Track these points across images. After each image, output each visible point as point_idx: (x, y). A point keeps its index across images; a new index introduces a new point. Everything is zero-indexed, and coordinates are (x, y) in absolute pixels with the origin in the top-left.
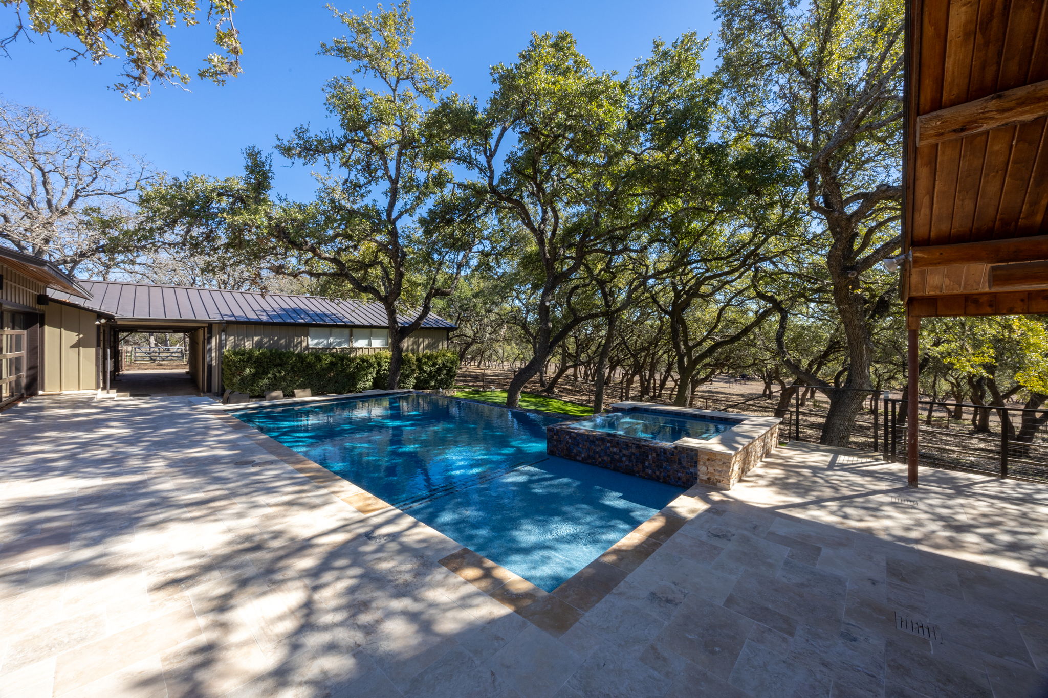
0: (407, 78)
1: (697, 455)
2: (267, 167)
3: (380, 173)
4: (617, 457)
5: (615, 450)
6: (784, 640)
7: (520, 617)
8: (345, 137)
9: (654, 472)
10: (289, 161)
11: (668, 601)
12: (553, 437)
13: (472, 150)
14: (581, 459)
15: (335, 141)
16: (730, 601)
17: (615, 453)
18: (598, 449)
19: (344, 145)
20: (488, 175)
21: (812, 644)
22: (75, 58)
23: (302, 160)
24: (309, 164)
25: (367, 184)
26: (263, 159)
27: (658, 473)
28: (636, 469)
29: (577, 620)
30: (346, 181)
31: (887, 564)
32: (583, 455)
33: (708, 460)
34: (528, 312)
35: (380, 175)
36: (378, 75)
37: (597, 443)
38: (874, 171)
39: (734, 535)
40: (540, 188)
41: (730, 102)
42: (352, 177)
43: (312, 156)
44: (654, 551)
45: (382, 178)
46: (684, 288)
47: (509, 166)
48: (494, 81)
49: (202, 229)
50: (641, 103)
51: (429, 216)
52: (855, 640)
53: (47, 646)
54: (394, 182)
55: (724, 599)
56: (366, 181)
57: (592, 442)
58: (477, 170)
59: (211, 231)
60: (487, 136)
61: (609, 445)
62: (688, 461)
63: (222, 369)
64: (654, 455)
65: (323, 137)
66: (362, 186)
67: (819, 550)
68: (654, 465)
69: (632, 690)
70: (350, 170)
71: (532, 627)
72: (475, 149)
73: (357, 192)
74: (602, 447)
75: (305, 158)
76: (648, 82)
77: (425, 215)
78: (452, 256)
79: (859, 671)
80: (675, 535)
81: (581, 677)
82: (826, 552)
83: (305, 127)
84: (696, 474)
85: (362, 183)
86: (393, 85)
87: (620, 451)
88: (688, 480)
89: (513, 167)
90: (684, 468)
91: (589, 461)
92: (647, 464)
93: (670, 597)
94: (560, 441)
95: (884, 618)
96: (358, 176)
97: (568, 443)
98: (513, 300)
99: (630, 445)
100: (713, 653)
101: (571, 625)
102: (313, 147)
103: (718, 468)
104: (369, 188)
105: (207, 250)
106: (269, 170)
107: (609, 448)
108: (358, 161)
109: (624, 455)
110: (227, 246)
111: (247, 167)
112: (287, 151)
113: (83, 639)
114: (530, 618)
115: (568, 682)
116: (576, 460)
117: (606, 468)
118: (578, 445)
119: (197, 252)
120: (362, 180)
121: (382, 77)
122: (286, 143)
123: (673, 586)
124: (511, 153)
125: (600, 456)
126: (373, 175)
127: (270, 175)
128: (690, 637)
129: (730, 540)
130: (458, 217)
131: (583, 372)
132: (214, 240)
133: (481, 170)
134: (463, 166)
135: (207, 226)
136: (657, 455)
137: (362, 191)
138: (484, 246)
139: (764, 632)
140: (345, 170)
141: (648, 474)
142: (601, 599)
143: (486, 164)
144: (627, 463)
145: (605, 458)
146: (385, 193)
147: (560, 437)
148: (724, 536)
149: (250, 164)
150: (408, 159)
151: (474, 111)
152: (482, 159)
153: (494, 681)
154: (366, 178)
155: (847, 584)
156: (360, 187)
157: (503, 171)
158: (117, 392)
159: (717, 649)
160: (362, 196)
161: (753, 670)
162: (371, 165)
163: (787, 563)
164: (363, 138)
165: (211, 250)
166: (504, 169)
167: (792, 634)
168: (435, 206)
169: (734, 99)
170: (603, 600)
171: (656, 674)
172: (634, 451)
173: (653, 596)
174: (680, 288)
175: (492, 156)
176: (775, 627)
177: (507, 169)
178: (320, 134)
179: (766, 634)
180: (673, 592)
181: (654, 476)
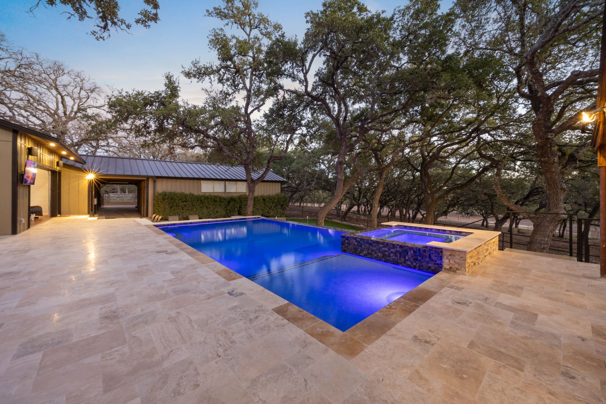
0: (256, 27)
1: (442, 252)
2: (177, 84)
3: (241, 86)
4: (387, 253)
5: (386, 249)
6: (516, 374)
7: (324, 345)
8: (220, 65)
9: (412, 263)
10: (189, 80)
11: (426, 342)
12: (345, 241)
13: (295, 70)
14: (363, 255)
15: (215, 68)
16: (472, 345)
17: (385, 251)
18: (375, 249)
19: (220, 70)
20: (305, 84)
21: (539, 379)
22: (69, 18)
23: (196, 80)
24: (200, 82)
25: (233, 93)
26: (174, 80)
27: (414, 264)
28: (400, 261)
29: (363, 350)
30: (221, 92)
31: (592, 327)
32: (365, 252)
33: (450, 255)
34: (329, 172)
35: (241, 88)
36: (239, 27)
37: (374, 244)
38: (564, 69)
39: (471, 303)
40: (337, 92)
41: (461, 28)
42: (225, 89)
43: (202, 77)
44: (414, 310)
45: (242, 89)
46: (429, 153)
47: (317, 78)
48: (307, 22)
49: (142, 122)
50: (401, 34)
51: (269, 112)
52: (573, 378)
53: (39, 345)
54: (249, 91)
55: (468, 343)
56: (233, 91)
57: (371, 244)
58: (298, 82)
59: (147, 122)
60: (303, 60)
61: (381, 246)
62: (435, 256)
63: (154, 204)
64: (412, 252)
65: (208, 65)
66: (230, 95)
67: (536, 315)
68: (412, 259)
69: (403, 399)
70: (224, 85)
71: (331, 352)
72: (296, 70)
73: (228, 98)
74: (377, 247)
75: (198, 78)
76: (406, 20)
77: (267, 112)
78: (284, 137)
79: (580, 401)
80: (429, 301)
81: (366, 387)
82: (541, 317)
83: (198, 60)
84: (441, 265)
85: (230, 93)
86: (248, 32)
87: (389, 250)
88: (436, 269)
89: (320, 78)
90: (433, 260)
91: (369, 256)
92: (407, 258)
93: (428, 339)
94: (350, 244)
95: (595, 364)
96: (228, 89)
97: (354, 245)
98: (320, 165)
99: (395, 246)
100: (462, 378)
101: (358, 353)
102: (202, 72)
103: (457, 261)
104: (234, 95)
105: (145, 133)
106: (178, 86)
107: (381, 248)
108: (228, 80)
109: (392, 252)
110: (155, 131)
111: (166, 85)
112: (188, 75)
113: (59, 343)
114: (331, 346)
115: (357, 389)
116: (360, 255)
117: (380, 260)
118: (361, 246)
119: (139, 135)
120: (231, 91)
121: (242, 28)
122: (187, 70)
123: (430, 333)
124: (319, 70)
125: (375, 253)
126: (237, 88)
127: (178, 89)
128: (444, 366)
129: (468, 306)
130: (287, 113)
131: (363, 209)
132: (148, 128)
133: (300, 81)
134: (289, 80)
135: (145, 119)
136: (414, 252)
137: (231, 97)
138: (303, 131)
139: (500, 367)
140: (220, 85)
141: (408, 265)
142: (379, 338)
143: (303, 78)
144: (394, 257)
145: (379, 254)
146: (244, 98)
147: (349, 241)
148: (464, 304)
149: (167, 83)
150: (257, 78)
151: (295, 44)
152: (301, 75)
153: (306, 385)
154: (233, 90)
155: (562, 339)
156: (229, 95)
157: (314, 81)
158: (98, 216)
159: (465, 376)
160: (231, 100)
161: (494, 393)
162: (235, 81)
163: (512, 323)
164: (231, 65)
165: (147, 133)
166: (314, 80)
167: (522, 370)
168: (273, 106)
169: (464, 26)
170: (380, 338)
171: (420, 389)
172: (398, 249)
173: (415, 338)
174: (426, 154)
175: (307, 72)
176: (508, 365)
177: (316, 80)
178: (206, 64)
179: (501, 369)
180: (430, 336)
181: (412, 266)
